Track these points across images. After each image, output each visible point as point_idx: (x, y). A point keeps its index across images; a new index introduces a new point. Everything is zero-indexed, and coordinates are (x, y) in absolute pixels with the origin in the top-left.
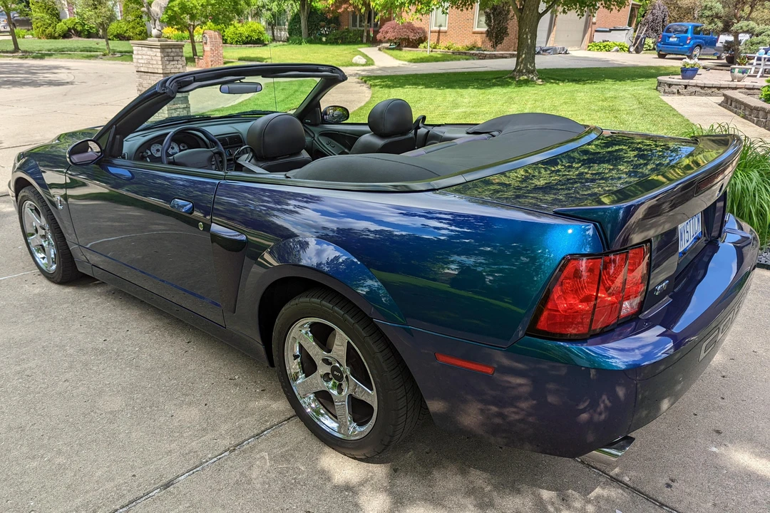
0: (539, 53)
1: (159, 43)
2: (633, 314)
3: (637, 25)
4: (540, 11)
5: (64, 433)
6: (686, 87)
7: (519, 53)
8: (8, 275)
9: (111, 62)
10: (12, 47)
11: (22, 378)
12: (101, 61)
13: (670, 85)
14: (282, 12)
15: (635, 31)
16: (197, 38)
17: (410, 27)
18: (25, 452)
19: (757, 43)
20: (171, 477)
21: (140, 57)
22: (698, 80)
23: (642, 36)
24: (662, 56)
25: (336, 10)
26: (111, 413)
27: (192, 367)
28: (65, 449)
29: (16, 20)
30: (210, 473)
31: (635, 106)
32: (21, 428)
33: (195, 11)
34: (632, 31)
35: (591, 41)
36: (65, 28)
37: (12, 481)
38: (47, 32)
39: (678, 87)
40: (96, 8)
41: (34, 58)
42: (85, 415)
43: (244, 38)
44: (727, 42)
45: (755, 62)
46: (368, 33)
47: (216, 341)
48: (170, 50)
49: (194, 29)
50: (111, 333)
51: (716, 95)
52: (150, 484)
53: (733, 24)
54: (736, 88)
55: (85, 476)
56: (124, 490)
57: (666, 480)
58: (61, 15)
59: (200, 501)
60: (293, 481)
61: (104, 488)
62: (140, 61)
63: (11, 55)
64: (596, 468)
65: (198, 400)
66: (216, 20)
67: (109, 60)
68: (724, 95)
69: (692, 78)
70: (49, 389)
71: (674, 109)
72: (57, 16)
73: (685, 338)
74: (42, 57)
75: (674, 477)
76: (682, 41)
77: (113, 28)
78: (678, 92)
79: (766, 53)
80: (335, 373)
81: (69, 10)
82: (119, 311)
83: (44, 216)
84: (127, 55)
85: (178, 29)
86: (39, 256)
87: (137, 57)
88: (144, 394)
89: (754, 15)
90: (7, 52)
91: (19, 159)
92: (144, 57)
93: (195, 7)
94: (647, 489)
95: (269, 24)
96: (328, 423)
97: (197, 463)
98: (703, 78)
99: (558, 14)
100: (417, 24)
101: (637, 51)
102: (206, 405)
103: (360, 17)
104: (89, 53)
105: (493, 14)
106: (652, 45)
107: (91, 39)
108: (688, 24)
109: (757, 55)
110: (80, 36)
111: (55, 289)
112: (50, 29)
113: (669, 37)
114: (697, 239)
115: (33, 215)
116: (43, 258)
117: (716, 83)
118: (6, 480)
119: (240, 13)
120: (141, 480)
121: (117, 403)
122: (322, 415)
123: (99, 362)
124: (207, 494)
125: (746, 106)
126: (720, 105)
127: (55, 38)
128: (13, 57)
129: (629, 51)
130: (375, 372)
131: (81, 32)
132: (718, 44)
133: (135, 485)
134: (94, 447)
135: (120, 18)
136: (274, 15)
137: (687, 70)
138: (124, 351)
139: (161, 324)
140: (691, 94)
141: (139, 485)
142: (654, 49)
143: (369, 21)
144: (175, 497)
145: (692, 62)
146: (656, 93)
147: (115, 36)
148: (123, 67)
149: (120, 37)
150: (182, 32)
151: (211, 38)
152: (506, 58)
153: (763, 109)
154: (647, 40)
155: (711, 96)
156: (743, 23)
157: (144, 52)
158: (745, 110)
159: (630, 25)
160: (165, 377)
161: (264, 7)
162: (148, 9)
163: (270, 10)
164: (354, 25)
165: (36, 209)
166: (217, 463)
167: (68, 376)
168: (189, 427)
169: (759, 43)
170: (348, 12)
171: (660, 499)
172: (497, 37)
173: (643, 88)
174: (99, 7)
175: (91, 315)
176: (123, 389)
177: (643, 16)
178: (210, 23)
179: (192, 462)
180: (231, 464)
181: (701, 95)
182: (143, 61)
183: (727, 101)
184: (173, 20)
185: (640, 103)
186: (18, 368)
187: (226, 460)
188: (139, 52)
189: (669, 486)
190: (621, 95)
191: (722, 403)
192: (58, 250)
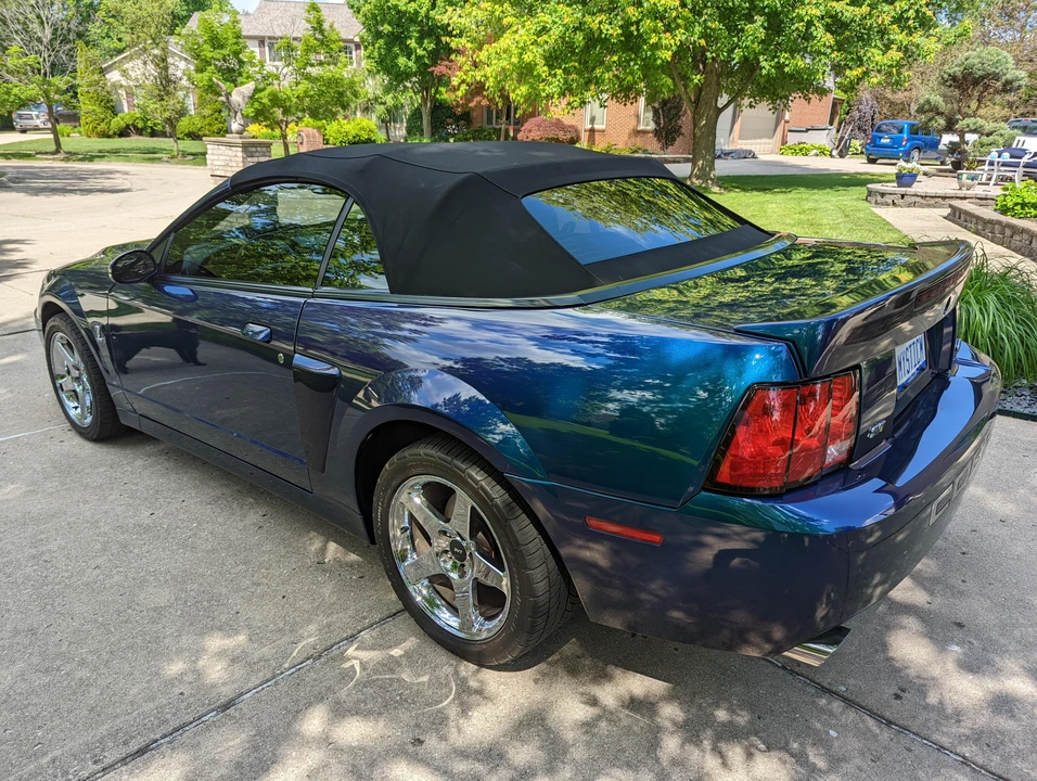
0: (719, 157)
1: (240, 141)
2: (841, 463)
3: (840, 124)
4: (720, 106)
5: (90, 637)
6: (903, 196)
7: (694, 157)
8: (29, 430)
9: (180, 166)
10: (53, 147)
11: (38, 565)
12: (167, 165)
13: (883, 195)
14: (398, 107)
15: (838, 131)
16: (290, 138)
17: (559, 124)
18: (35, 663)
19: (988, 145)
20: (232, 695)
21: (216, 157)
22: (917, 188)
23: (846, 137)
24: (872, 161)
25: (467, 105)
26: (155, 609)
27: (267, 547)
28: (90, 658)
29: (60, 115)
30: (286, 689)
31: (841, 220)
32: (32, 631)
33: (288, 104)
34: (834, 131)
35: (784, 142)
36: (123, 124)
37: (14, 703)
38: (99, 128)
39: (892, 197)
40: (163, 100)
41: (82, 160)
42: (119, 613)
43: (351, 138)
44: (951, 143)
45: (986, 167)
46: (507, 131)
47: (300, 514)
48: (254, 149)
49: (287, 126)
50: (161, 505)
51: (942, 206)
52: (203, 705)
53: (957, 121)
54: (965, 198)
55: (115, 694)
56: (168, 713)
57: (894, 689)
58: (117, 108)
59: (270, 728)
60: (398, 698)
61: (140, 710)
62: (215, 163)
63: (52, 157)
64: (802, 675)
65: (273, 591)
66: (314, 114)
67: (177, 164)
68: (951, 206)
69: (910, 186)
70: (73, 579)
71: (888, 223)
72: (114, 110)
73: (908, 496)
74: (91, 159)
75: (904, 686)
76: (896, 142)
77: (184, 125)
78: (894, 203)
79: (999, 157)
80: (456, 550)
81: (128, 102)
82: (173, 476)
83: (79, 351)
84: (200, 157)
85: (266, 126)
86: (70, 404)
87: (212, 157)
88: (201, 584)
89: (982, 112)
90: (46, 153)
91: (49, 279)
92: (222, 158)
93: (289, 98)
94: (870, 702)
95: (383, 121)
96: (446, 619)
97: (269, 676)
98: (923, 186)
99: (743, 108)
100: (568, 120)
101: (841, 155)
102: (284, 597)
103: (497, 113)
104: (151, 156)
105: (662, 108)
106: (859, 148)
107: (155, 139)
108: (904, 122)
109: (989, 158)
110: (141, 134)
111: (88, 448)
112: (103, 125)
113: (880, 138)
114: (921, 369)
115: (65, 352)
116: (76, 408)
117: (941, 192)
118: (5, 701)
119: (345, 107)
120: (191, 700)
121: (163, 596)
122: (438, 606)
123: (142, 542)
124: (280, 717)
125: (978, 218)
126: (945, 218)
127: (109, 137)
128: (54, 159)
129: (831, 156)
130: (507, 545)
131: (142, 129)
132: (941, 147)
133: (183, 705)
134: (130, 655)
135: (192, 113)
136: (389, 111)
137: (904, 175)
138: (177, 527)
139: (227, 491)
140: (909, 206)
141: (189, 706)
142: (862, 153)
143: (508, 117)
144: (237, 722)
145: (909, 166)
146: (866, 204)
147: (186, 135)
148: (194, 172)
149: (194, 136)
150: (272, 129)
151: (308, 136)
152: (679, 162)
153: (999, 223)
154: (853, 141)
155: (934, 207)
156: (970, 121)
157: (221, 152)
158: (977, 223)
159: (831, 123)
160: (230, 561)
161: (376, 99)
162: (228, 98)
163: (384, 103)
164: (489, 121)
165: (69, 343)
166: (295, 675)
167: (99, 561)
168: (259, 628)
169: (990, 145)
170: (482, 106)
171: (887, 714)
172: (667, 137)
173: (850, 198)
174: (165, 97)
175: (135, 481)
176: (174, 578)
177: (847, 114)
178: (307, 119)
179: (261, 674)
180: (315, 676)
181: (922, 206)
182: (219, 163)
183: (954, 213)
184: (261, 115)
185: (846, 216)
186: (34, 551)
187: (309, 671)
188: (215, 152)
189: (897, 697)
190: (823, 206)
191: (962, 587)
192: (94, 395)
